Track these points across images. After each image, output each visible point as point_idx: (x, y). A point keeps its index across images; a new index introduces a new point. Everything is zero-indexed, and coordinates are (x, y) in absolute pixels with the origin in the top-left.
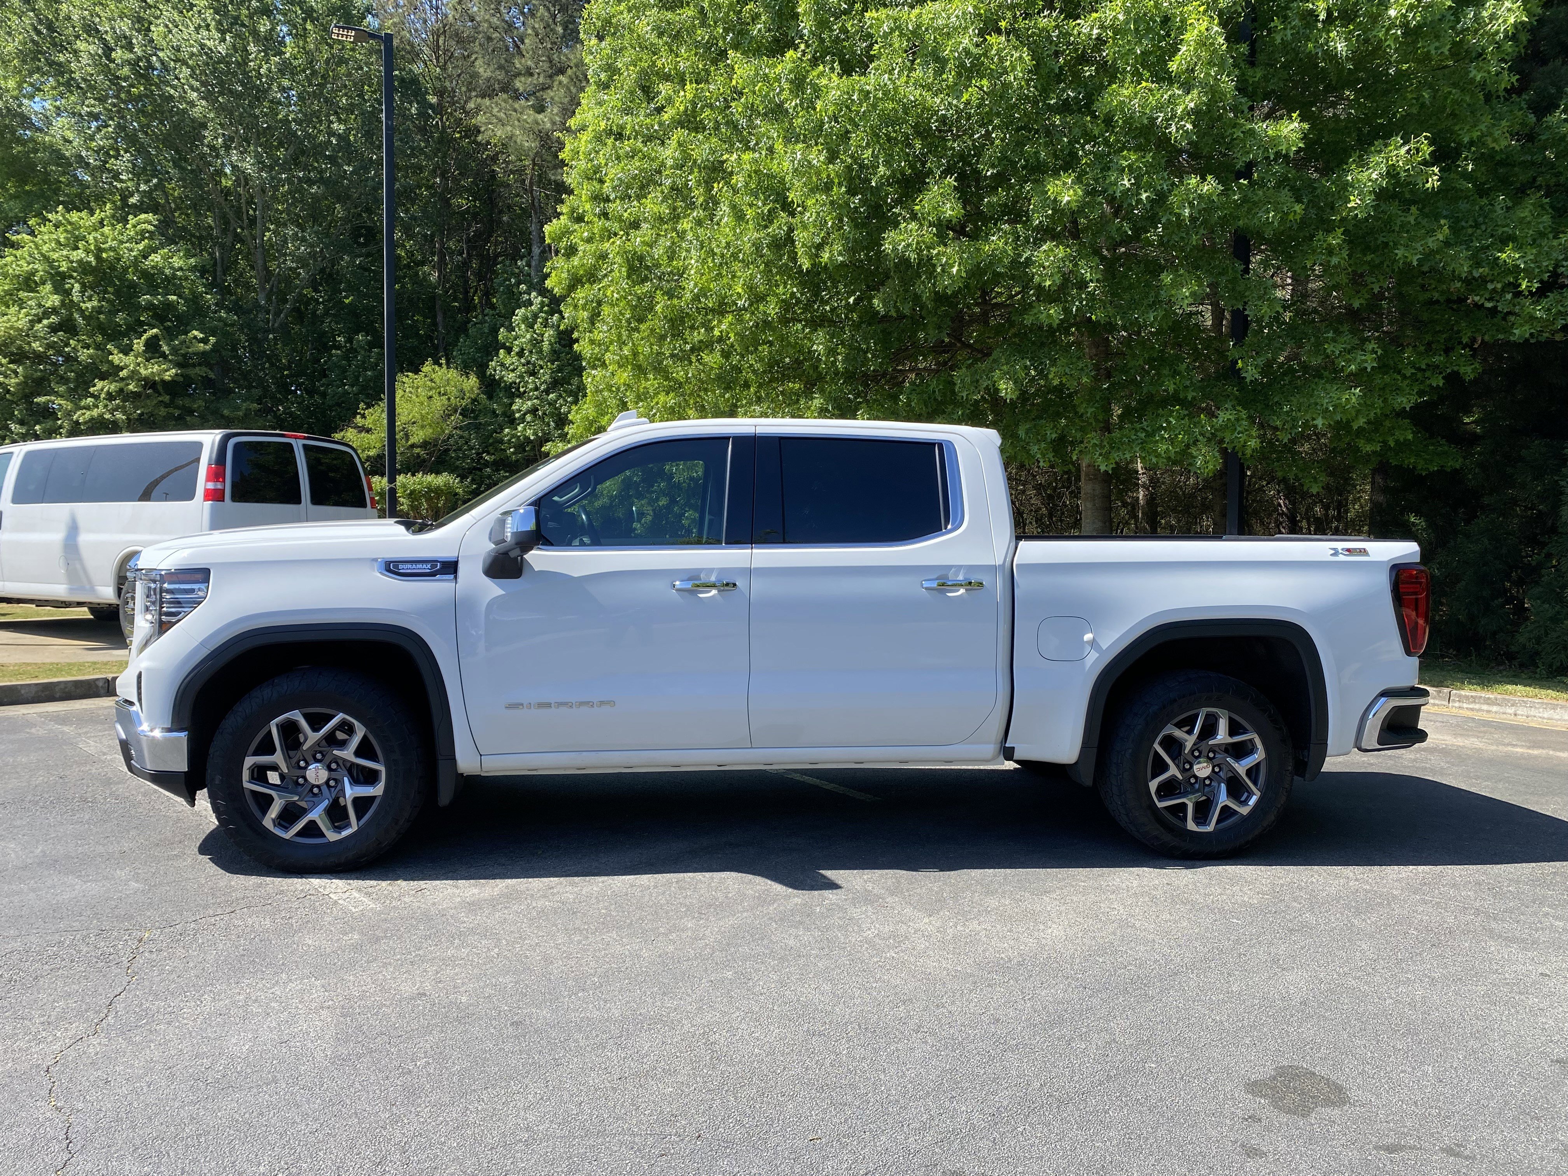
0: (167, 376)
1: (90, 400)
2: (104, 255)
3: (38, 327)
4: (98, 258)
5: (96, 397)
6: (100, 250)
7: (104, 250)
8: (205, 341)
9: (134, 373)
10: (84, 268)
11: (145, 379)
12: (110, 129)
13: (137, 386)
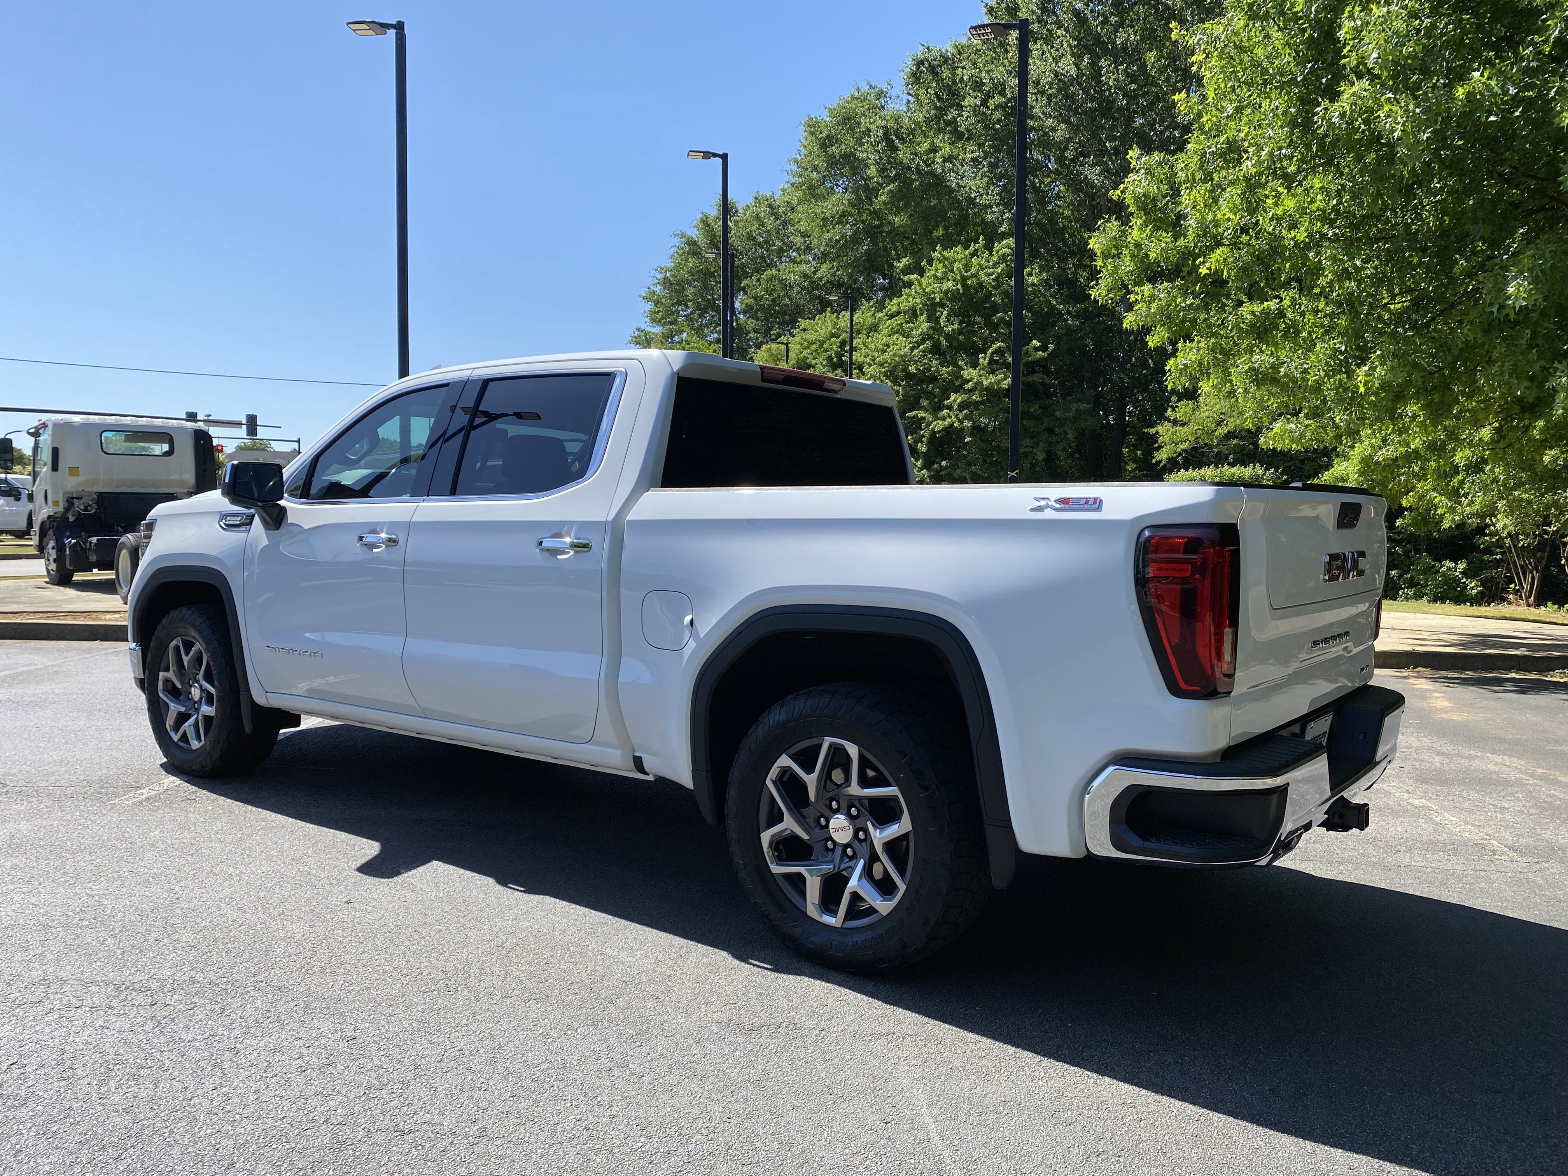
0: (1005, 384)
1: (945, 412)
2: (969, 282)
3: (916, 352)
4: (964, 285)
5: (950, 408)
6: (964, 279)
7: (968, 278)
8: (1044, 348)
9: (979, 383)
10: (954, 296)
11: (987, 389)
12: (985, 169)
13: (981, 396)
